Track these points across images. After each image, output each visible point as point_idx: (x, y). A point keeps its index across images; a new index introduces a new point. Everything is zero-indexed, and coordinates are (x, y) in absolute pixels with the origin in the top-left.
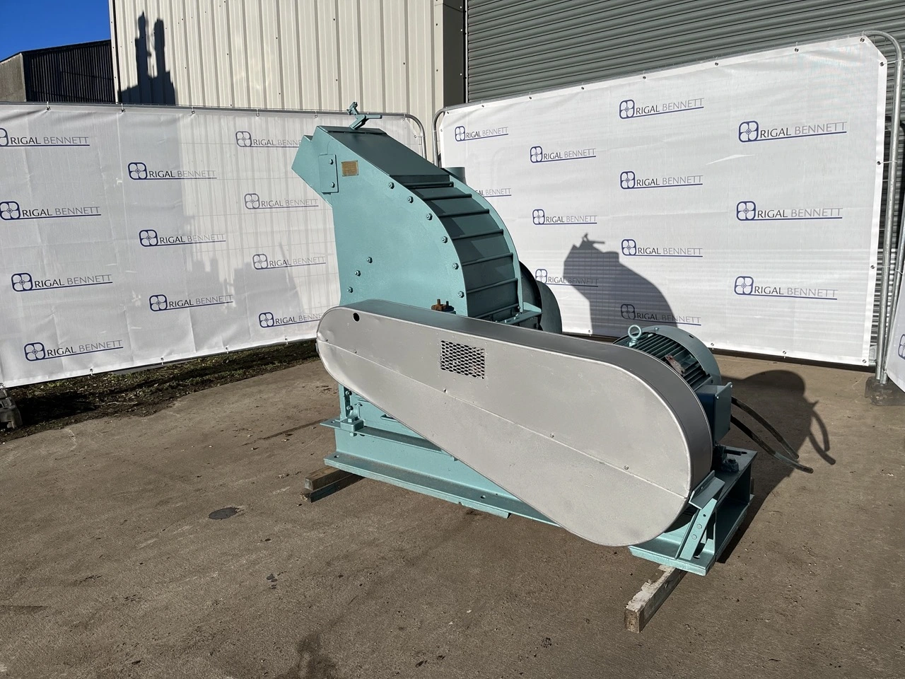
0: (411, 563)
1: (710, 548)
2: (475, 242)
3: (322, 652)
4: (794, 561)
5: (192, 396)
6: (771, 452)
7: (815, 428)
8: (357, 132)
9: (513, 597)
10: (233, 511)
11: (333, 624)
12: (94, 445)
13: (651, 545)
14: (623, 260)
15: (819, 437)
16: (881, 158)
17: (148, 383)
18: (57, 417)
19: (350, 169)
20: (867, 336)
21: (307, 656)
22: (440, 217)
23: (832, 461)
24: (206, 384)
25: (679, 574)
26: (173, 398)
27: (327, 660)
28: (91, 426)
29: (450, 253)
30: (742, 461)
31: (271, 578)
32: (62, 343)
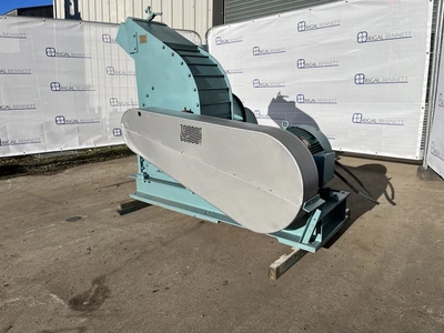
0: (164, 244)
1: (319, 239)
2: (207, 79)
3: (105, 284)
4: (365, 248)
5: (75, 168)
6: (356, 192)
7: (388, 190)
8: (150, 22)
9: (213, 261)
10: (79, 218)
11: (115, 271)
12: (19, 187)
13: (279, 234)
14: (298, 105)
15: (389, 193)
16: (428, 50)
17: (55, 162)
18: (5, 175)
19: (143, 39)
20: (419, 145)
21: (96, 286)
22: (188, 65)
23: (394, 204)
24: (84, 163)
25: (302, 253)
26: (66, 168)
27: (106, 288)
28: (21, 179)
29: (192, 83)
30: (341, 196)
31: (89, 249)
32: (10, 138)
